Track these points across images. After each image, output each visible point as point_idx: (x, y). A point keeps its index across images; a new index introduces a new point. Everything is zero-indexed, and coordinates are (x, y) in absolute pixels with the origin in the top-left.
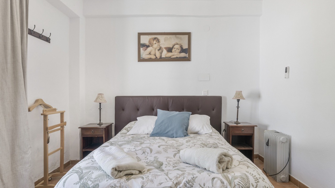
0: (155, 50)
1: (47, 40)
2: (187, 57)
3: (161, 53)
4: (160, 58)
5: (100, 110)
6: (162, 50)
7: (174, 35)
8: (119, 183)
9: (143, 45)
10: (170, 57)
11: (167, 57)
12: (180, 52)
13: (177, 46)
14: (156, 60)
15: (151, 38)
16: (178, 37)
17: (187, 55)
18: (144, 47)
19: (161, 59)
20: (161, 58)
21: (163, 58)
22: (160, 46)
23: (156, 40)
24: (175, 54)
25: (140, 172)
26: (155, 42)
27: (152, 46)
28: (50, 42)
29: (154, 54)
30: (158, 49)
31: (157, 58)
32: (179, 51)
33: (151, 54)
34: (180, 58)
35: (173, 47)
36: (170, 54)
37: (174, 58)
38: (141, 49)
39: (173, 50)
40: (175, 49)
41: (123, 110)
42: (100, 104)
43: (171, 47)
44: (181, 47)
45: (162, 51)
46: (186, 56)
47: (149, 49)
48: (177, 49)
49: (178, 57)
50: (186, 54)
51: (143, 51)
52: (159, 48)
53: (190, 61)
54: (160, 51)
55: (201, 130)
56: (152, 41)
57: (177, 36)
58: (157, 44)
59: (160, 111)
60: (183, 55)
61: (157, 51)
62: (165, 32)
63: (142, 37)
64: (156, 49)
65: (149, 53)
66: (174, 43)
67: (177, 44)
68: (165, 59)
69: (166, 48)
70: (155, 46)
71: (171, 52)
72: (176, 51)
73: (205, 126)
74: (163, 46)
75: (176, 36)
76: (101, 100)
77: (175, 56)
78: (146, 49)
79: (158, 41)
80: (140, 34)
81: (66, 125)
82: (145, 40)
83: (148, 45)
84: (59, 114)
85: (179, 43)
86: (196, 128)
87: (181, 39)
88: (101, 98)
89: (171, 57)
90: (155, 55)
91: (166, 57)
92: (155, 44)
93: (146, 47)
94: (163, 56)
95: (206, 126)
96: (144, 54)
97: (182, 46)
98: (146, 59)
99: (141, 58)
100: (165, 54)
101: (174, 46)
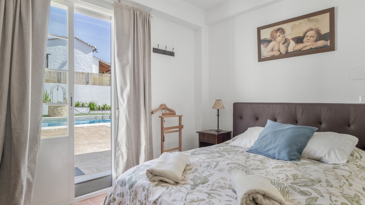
0: (279, 44)
1: (172, 54)
2: (329, 45)
3: (287, 47)
4: (285, 54)
5: (218, 116)
6: (288, 42)
7: (306, 19)
8: (149, 186)
9: (264, 40)
10: (300, 50)
11: (296, 51)
12: (316, 41)
13: (309, 34)
14: (281, 56)
15: (273, 31)
16: (312, 20)
17: (328, 43)
18: (265, 43)
19: (288, 55)
20: (287, 53)
21: (290, 52)
22: (286, 38)
23: (280, 30)
24: (309, 44)
25: (177, 183)
26: (278, 34)
27: (275, 40)
28: (174, 56)
29: (278, 49)
30: (283, 42)
31: (281, 53)
32: (315, 38)
33: (274, 50)
34: (316, 48)
35: (305, 35)
36: (300, 46)
37: (306, 50)
38: (262, 46)
39: (305, 40)
40: (308, 38)
41: (241, 118)
42: (218, 110)
43: (302, 35)
44: (318, 32)
45: (289, 44)
46: (326, 44)
47: (271, 45)
48: (311, 37)
49: (313, 47)
50: (327, 41)
51: (264, 48)
52: (284, 40)
53: (334, 50)
54: (286, 44)
55: (325, 157)
56: (275, 34)
57: (311, 18)
58: (281, 36)
59: (269, 122)
60: (321, 43)
61: (281, 45)
62: (293, 18)
63: (262, 31)
64: (280, 42)
65: (272, 49)
66: (305, 30)
67: (311, 30)
68: (293, 53)
69: (293, 39)
70: (279, 39)
71: (302, 42)
72: (310, 41)
73: (334, 152)
74: (289, 37)
75: (308, 19)
76: (218, 106)
77: (308, 47)
78: (267, 45)
79: (282, 31)
80: (259, 30)
81: (183, 128)
82: (266, 34)
83: (269, 40)
84: (178, 118)
85: (313, 27)
86: (316, 152)
87: (317, 21)
88: (218, 105)
89: (302, 50)
90: (279, 51)
91: (294, 51)
92: (279, 36)
93: (267, 42)
94: (290, 50)
95: (336, 151)
96: (266, 52)
97: (319, 30)
98: (268, 58)
99: (262, 57)
100: (293, 46)
101: (306, 33)
